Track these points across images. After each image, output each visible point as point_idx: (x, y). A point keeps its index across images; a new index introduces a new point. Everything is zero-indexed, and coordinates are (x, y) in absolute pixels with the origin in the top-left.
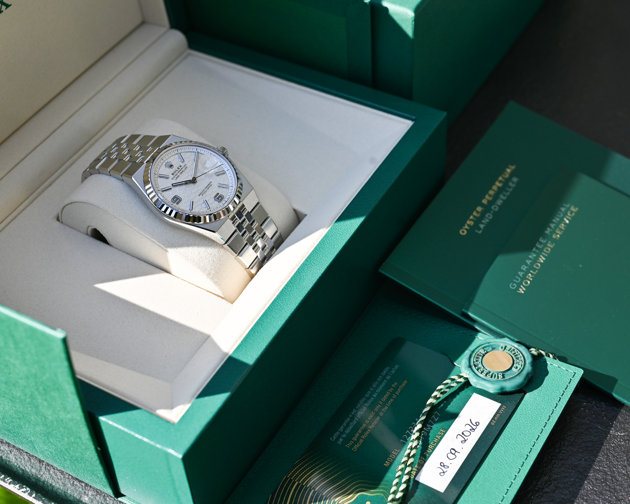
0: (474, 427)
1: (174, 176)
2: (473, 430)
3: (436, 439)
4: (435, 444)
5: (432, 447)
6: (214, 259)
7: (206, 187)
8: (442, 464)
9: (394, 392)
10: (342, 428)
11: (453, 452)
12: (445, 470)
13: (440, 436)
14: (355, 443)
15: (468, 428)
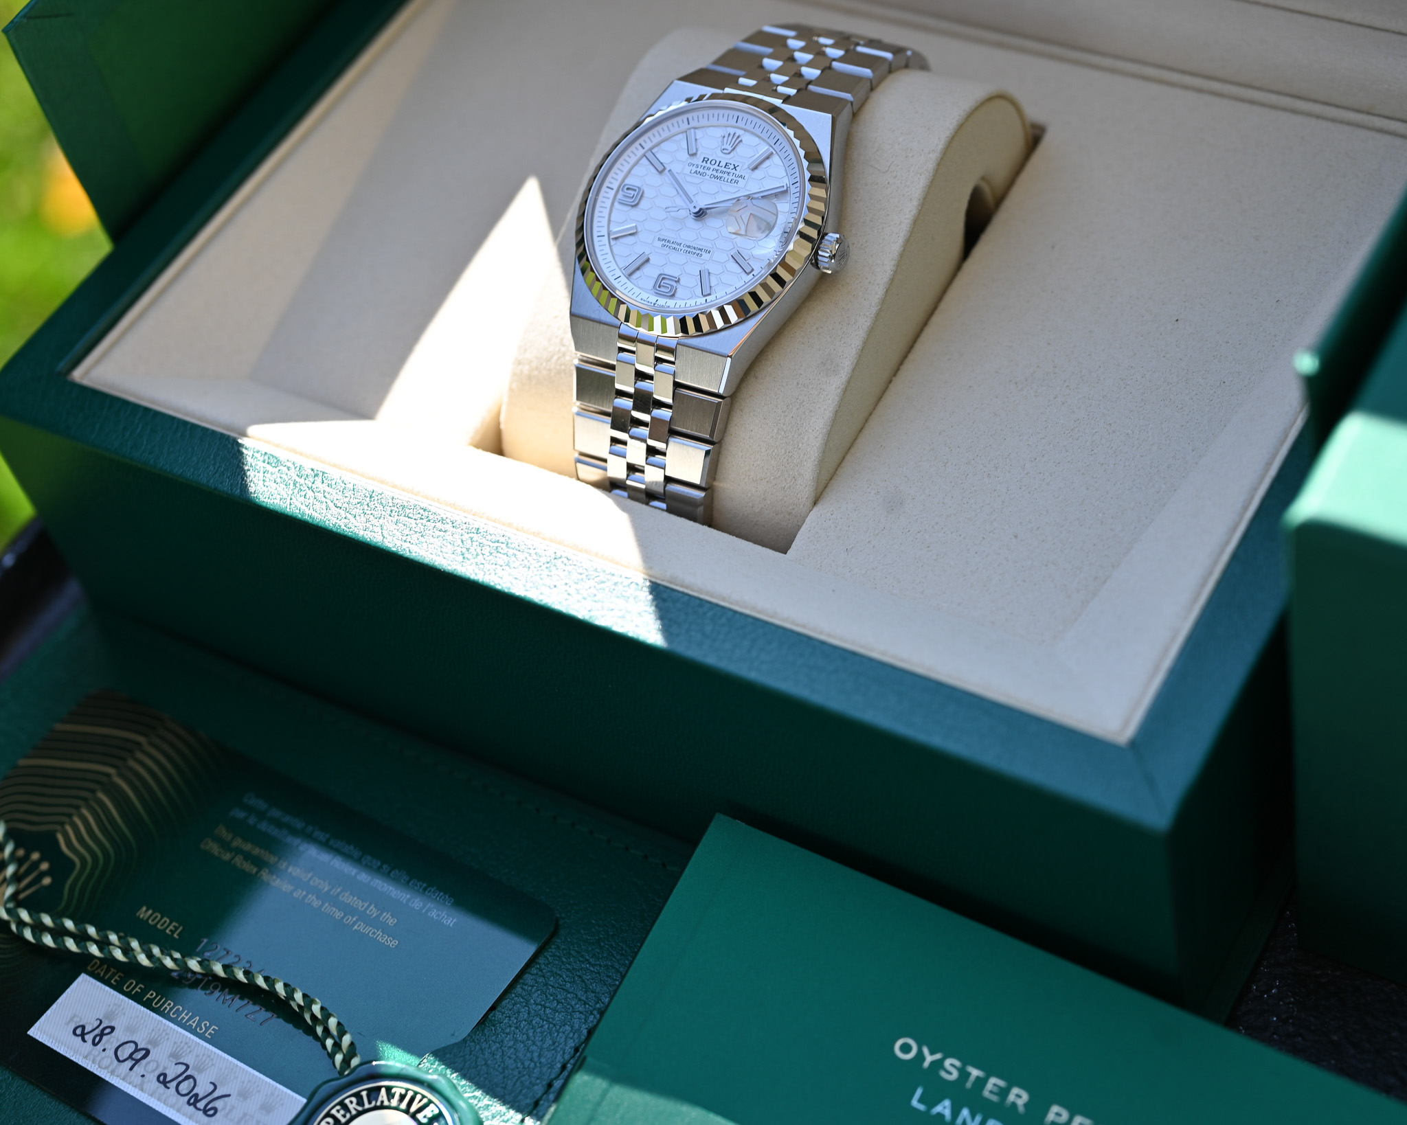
0: (201, 1105)
1: (702, 164)
2: (192, 1101)
3: (187, 1018)
4: (173, 1014)
5: (166, 1008)
6: (555, 358)
7: (689, 247)
8: (108, 1031)
9: (363, 917)
10: (275, 813)
11: (138, 1055)
12: (89, 1038)
13: (194, 1025)
14: (225, 845)
15: (201, 1090)
